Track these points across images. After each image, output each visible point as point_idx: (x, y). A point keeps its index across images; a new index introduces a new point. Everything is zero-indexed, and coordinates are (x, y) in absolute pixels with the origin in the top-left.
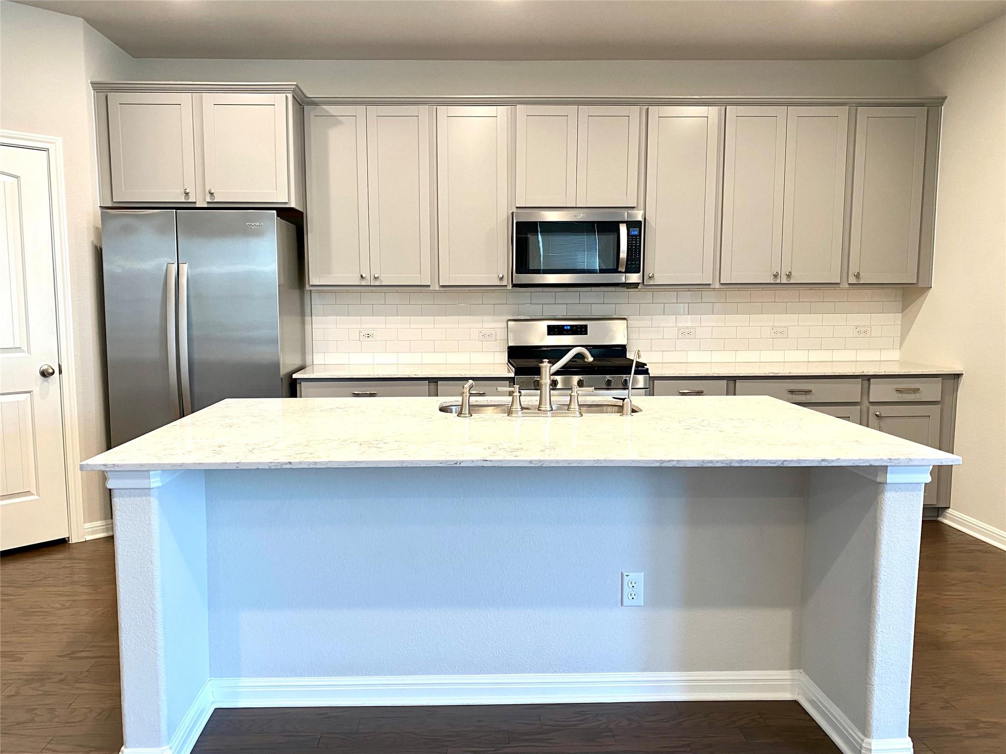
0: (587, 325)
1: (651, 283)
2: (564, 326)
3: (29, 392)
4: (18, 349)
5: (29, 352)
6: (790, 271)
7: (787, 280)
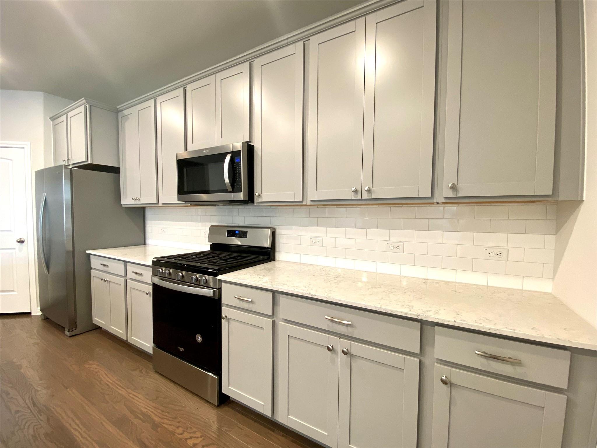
0: (247, 231)
1: (261, 200)
2: (235, 231)
3: (13, 249)
4: (10, 231)
6: (371, 187)
7: (368, 196)
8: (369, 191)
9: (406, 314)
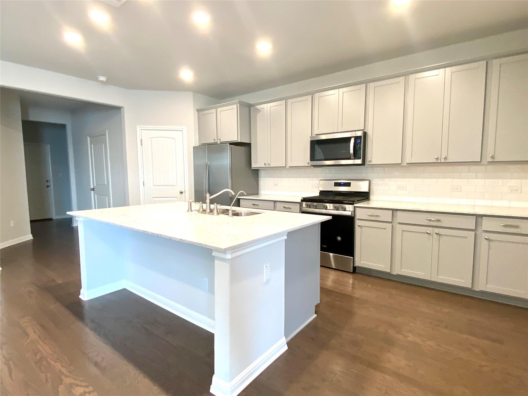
0: (351, 183)
1: (370, 163)
2: (341, 183)
3: (177, 197)
4: (174, 185)
5: (177, 186)
6: (446, 156)
7: (445, 161)
8: (445, 158)
9: (469, 212)
